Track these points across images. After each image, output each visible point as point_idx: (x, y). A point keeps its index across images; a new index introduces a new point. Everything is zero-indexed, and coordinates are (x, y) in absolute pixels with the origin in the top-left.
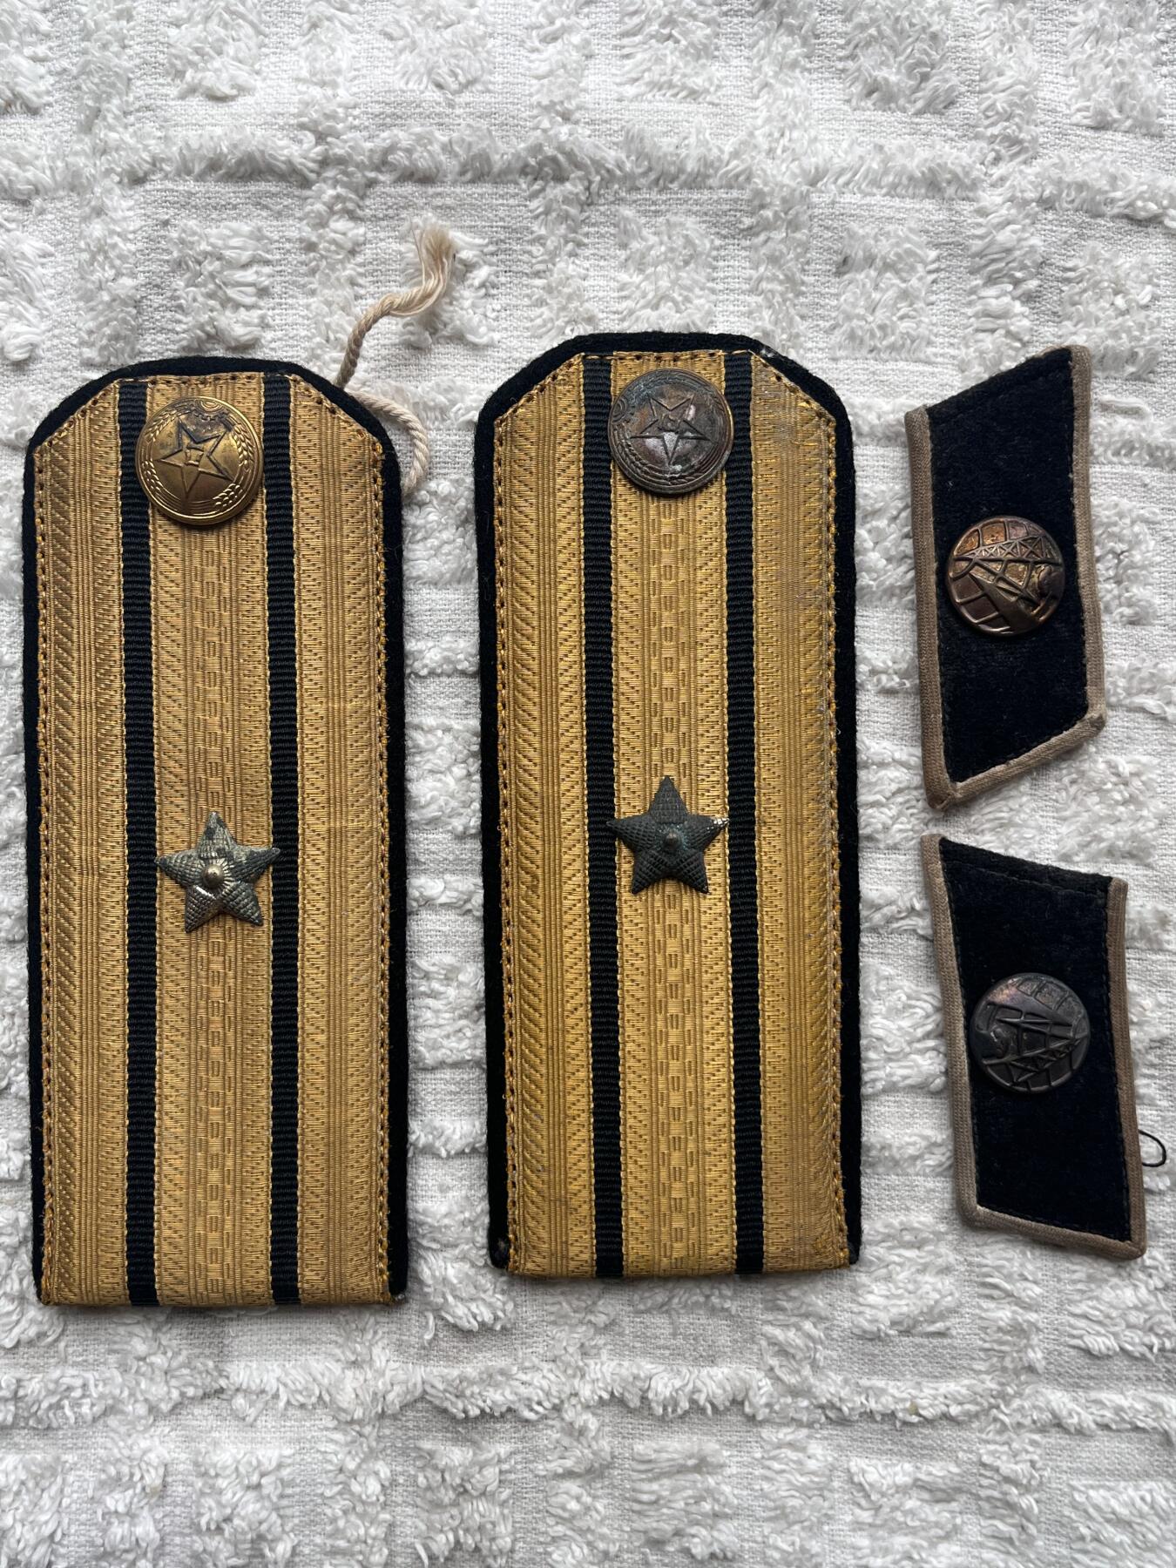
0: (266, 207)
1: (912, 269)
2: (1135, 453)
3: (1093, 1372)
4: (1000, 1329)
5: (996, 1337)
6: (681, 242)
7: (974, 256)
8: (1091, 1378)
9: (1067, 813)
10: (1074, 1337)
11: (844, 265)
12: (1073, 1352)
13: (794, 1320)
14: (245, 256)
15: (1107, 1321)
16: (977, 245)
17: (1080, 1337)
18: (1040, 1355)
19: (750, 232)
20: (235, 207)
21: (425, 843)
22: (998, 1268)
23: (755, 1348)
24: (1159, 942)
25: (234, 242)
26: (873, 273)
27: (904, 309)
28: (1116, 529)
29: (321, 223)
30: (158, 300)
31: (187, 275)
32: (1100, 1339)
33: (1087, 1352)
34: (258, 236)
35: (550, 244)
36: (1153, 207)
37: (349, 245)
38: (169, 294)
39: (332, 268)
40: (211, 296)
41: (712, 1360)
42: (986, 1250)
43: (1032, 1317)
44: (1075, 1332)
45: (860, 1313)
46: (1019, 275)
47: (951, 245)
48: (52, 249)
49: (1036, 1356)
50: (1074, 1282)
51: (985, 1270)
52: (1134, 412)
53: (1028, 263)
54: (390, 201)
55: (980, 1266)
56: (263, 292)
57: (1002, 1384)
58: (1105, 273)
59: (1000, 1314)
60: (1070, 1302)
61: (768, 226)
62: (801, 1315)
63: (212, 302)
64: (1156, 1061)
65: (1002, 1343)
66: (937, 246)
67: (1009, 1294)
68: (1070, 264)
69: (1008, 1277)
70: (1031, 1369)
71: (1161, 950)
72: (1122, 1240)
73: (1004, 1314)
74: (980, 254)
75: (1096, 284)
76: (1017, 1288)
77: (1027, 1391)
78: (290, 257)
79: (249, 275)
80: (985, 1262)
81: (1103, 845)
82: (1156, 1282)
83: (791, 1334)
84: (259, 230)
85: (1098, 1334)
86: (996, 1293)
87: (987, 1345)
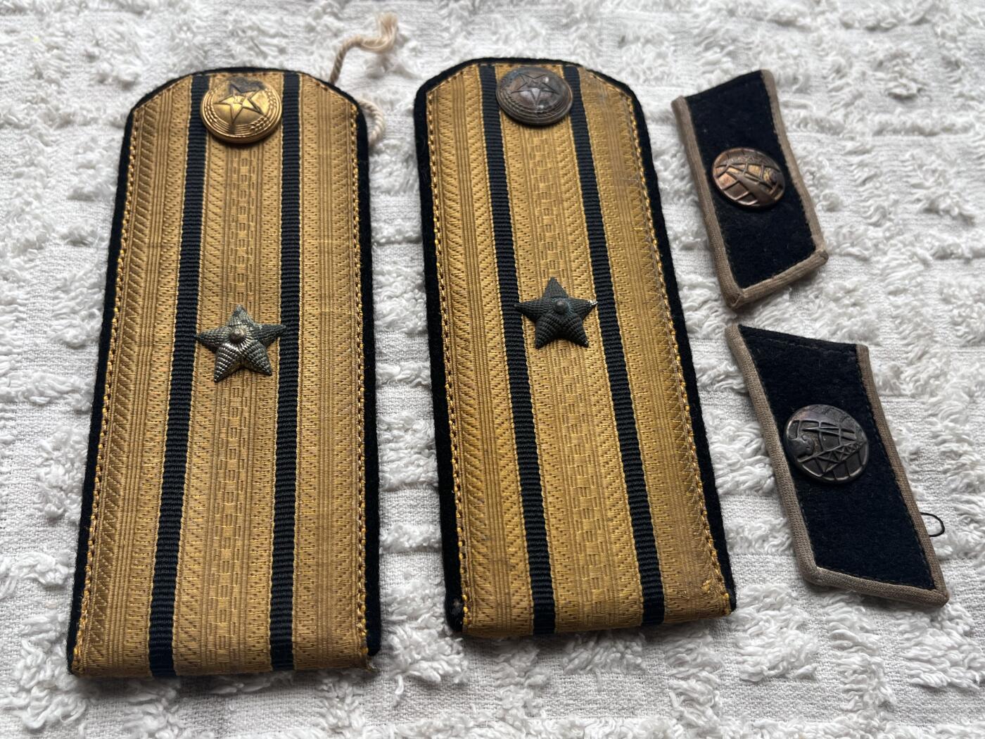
0: (285, 9)
1: (661, 43)
2: (809, 126)
3: (934, 706)
4: (855, 672)
5: (853, 678)
6: (528, 29)
7: (695, 37)
8: (935, 711)
9: (817, 315)
10: (912, 676)
11: (622, 42)
12: (916, 690)
13: (693, 671)
14: (272, 31)
15: (936, 660)
16: (696, 31)
17: (918, 676)
18: (890, 691)
19: (567, 26)
20: (268, 8)
21: (386, 341)
22: (842, 620)
23: (666, 700)
24: (898, 389)
25: (267, 23)
26: (640, 45)
27: (660, 61)
28: (807, 159)
29: (318, 16)
30: (217, 52)
31: (237, 39)
32: (933, 675)
33: (927, 688)
34: (281, 22)
35: (452, 30)
36: (788, 14)
37: (334, 30)
38: (225, 48)
39: (325, 39)
40: (250, 49)
41: (632, 712)
42: (829, 609)
43: (877, 659)
44: (913, 672)
45: (744, 662)
46: (723, 43)
47: (681, 33)
48: (153, 34)
49: (888, 691)
50: (902, 633)
51: (831, 624)
52: (804, 107)
53: (727, 37)
54: (359, 9)
55: (828, 622)
56: (282, 51)
57: (866, 718)
58: (771, 43)
59: (852, 660)
60: (903, 649)
61: (576, 22)
62: (697, 666)
63: (252, 53)
64: (918, 469)
65: (859, 682)
66: (674, 33)
67: (856, 644)
68: (750, 40)
69: (851, 628)
70: (885, 705)
71: (901, 395)
72: (930, 589)
73: (856, 659)
74: (699, 35)
75: (767, 48)
76: (861, 637)
77: (888, 726)
78: (300, 35)
79: (275, 41)
80: (830, 618)
81: (844, 330)
82: (962, 627)
83: (693, 682)
84: (282, 19)
85: (931, 672)
86: (845, 643)
87: (848, 686)
